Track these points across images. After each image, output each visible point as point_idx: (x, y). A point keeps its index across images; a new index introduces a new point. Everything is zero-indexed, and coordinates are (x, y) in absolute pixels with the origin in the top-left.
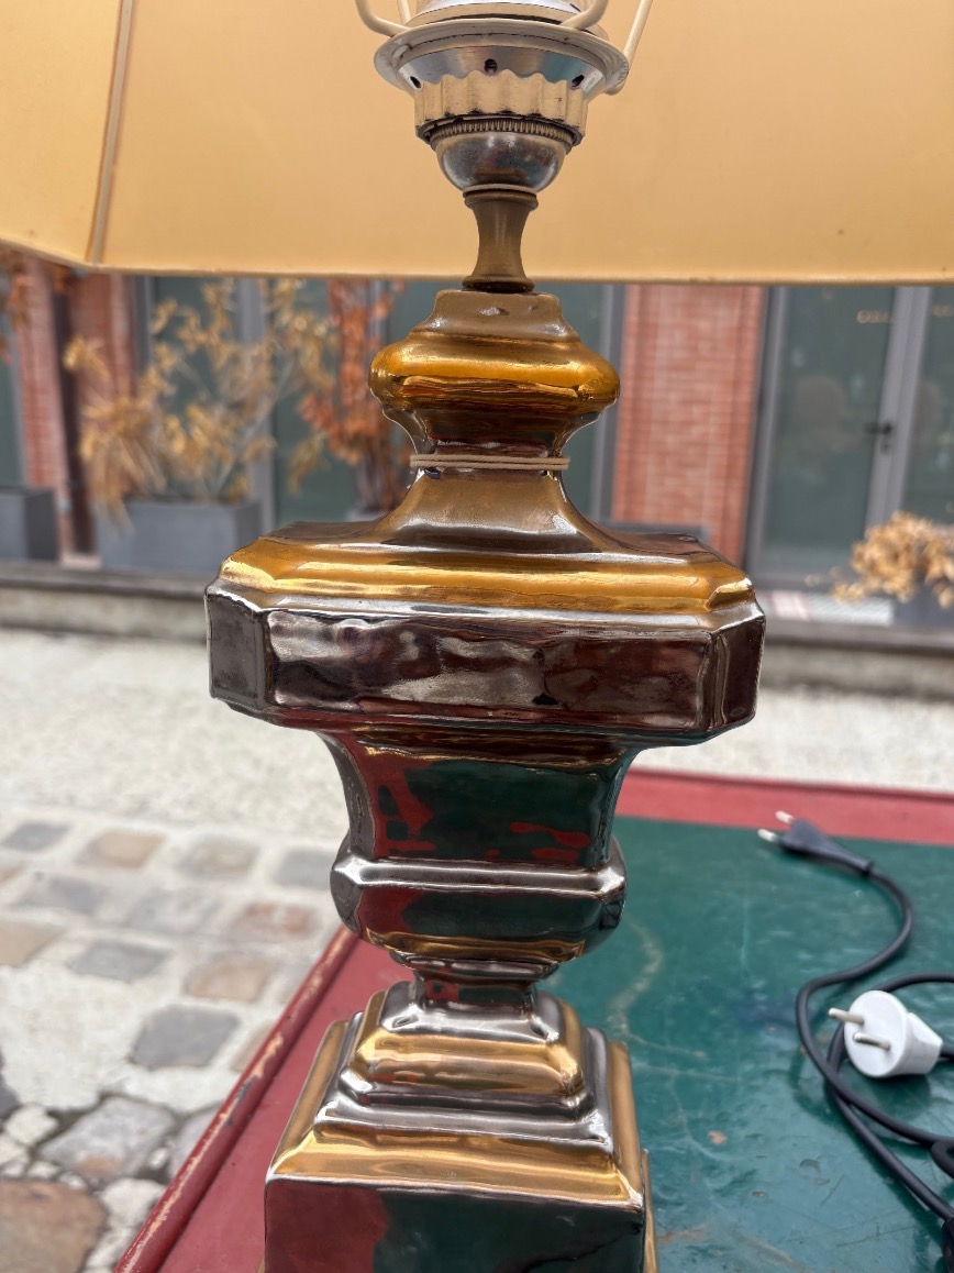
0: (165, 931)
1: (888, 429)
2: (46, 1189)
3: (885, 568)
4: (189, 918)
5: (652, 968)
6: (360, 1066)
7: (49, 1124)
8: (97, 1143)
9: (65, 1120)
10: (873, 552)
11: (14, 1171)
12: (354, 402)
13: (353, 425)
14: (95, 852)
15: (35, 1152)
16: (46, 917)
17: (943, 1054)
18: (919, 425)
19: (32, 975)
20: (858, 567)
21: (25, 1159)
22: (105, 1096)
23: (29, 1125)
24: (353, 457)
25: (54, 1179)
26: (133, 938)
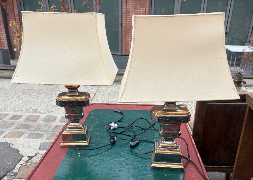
0: (42, 131)
2: (30, 166)
4: (46, 128)
5: (97, 123)
6: (68, 127)
7: (29, 158)
8: (36, 160)
9: (31, 158)
11: (24, 164)
14: (28, 119)
15: (27, 162)
16: (21, 130)
17: (118, 127)
19: (21, 139)
21: (25, 163)
22: (36, 154)
23: (25, 159)
25: (30, 165)
26: (37, 132)
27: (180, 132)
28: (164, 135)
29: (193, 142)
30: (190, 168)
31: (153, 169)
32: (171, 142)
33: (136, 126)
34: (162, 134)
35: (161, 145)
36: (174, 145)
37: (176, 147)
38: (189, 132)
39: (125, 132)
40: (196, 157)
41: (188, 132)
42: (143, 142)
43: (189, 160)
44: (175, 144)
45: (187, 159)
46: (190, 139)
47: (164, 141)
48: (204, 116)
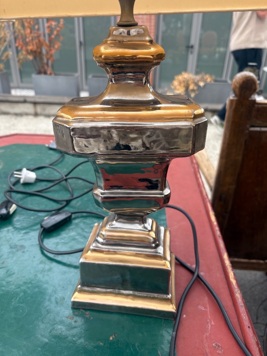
1: (192, 47)
3: (178, 87)
10: (176, 83)
12: (29, 40)
13: (30, 48)
17: (37, 179)
18: (200, 45)
20: (173, 87)
24: (30, 57)
27: (167, 192)
28: (109, 202)
29: (213, 218)
30: (200, 307)
31: (76, 309)
32: (137, 227)
33: (83, 177)
34: (99, 199)
35: (103, 233)
36: (149, 235)
37: (154, 242)
38: (204, 194)
39: (49, 192)
40: (219, 264)
41: (201, 192)
42: (82, 217)
43: (198, 276)
44: (149, 231)
45: (192, 272)
46: (204, 211)
47: (114, 222)
48: (240, 158)
